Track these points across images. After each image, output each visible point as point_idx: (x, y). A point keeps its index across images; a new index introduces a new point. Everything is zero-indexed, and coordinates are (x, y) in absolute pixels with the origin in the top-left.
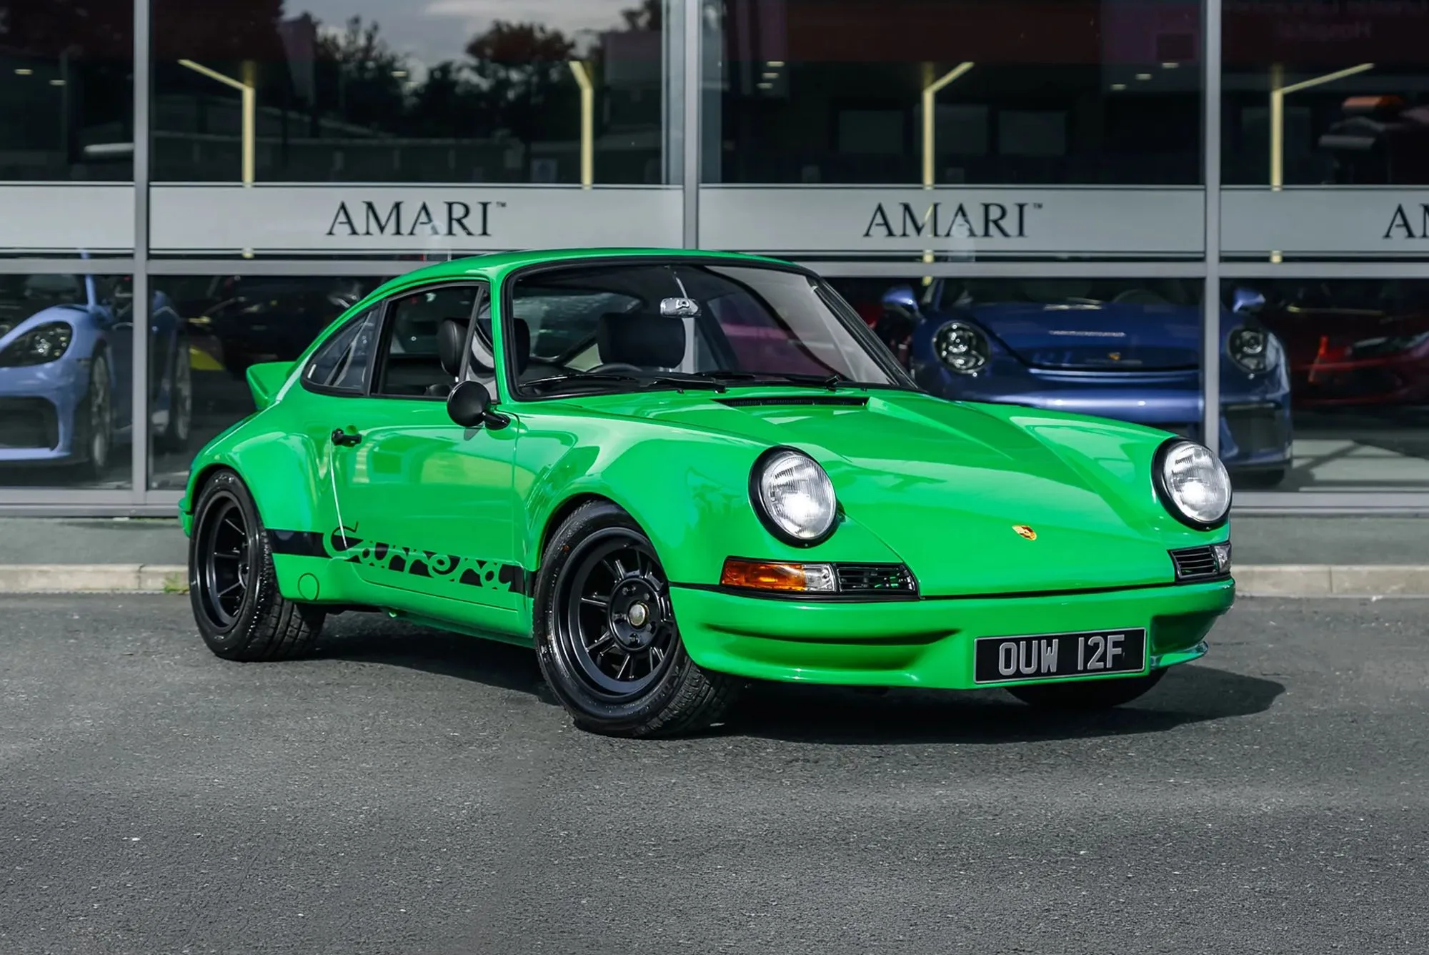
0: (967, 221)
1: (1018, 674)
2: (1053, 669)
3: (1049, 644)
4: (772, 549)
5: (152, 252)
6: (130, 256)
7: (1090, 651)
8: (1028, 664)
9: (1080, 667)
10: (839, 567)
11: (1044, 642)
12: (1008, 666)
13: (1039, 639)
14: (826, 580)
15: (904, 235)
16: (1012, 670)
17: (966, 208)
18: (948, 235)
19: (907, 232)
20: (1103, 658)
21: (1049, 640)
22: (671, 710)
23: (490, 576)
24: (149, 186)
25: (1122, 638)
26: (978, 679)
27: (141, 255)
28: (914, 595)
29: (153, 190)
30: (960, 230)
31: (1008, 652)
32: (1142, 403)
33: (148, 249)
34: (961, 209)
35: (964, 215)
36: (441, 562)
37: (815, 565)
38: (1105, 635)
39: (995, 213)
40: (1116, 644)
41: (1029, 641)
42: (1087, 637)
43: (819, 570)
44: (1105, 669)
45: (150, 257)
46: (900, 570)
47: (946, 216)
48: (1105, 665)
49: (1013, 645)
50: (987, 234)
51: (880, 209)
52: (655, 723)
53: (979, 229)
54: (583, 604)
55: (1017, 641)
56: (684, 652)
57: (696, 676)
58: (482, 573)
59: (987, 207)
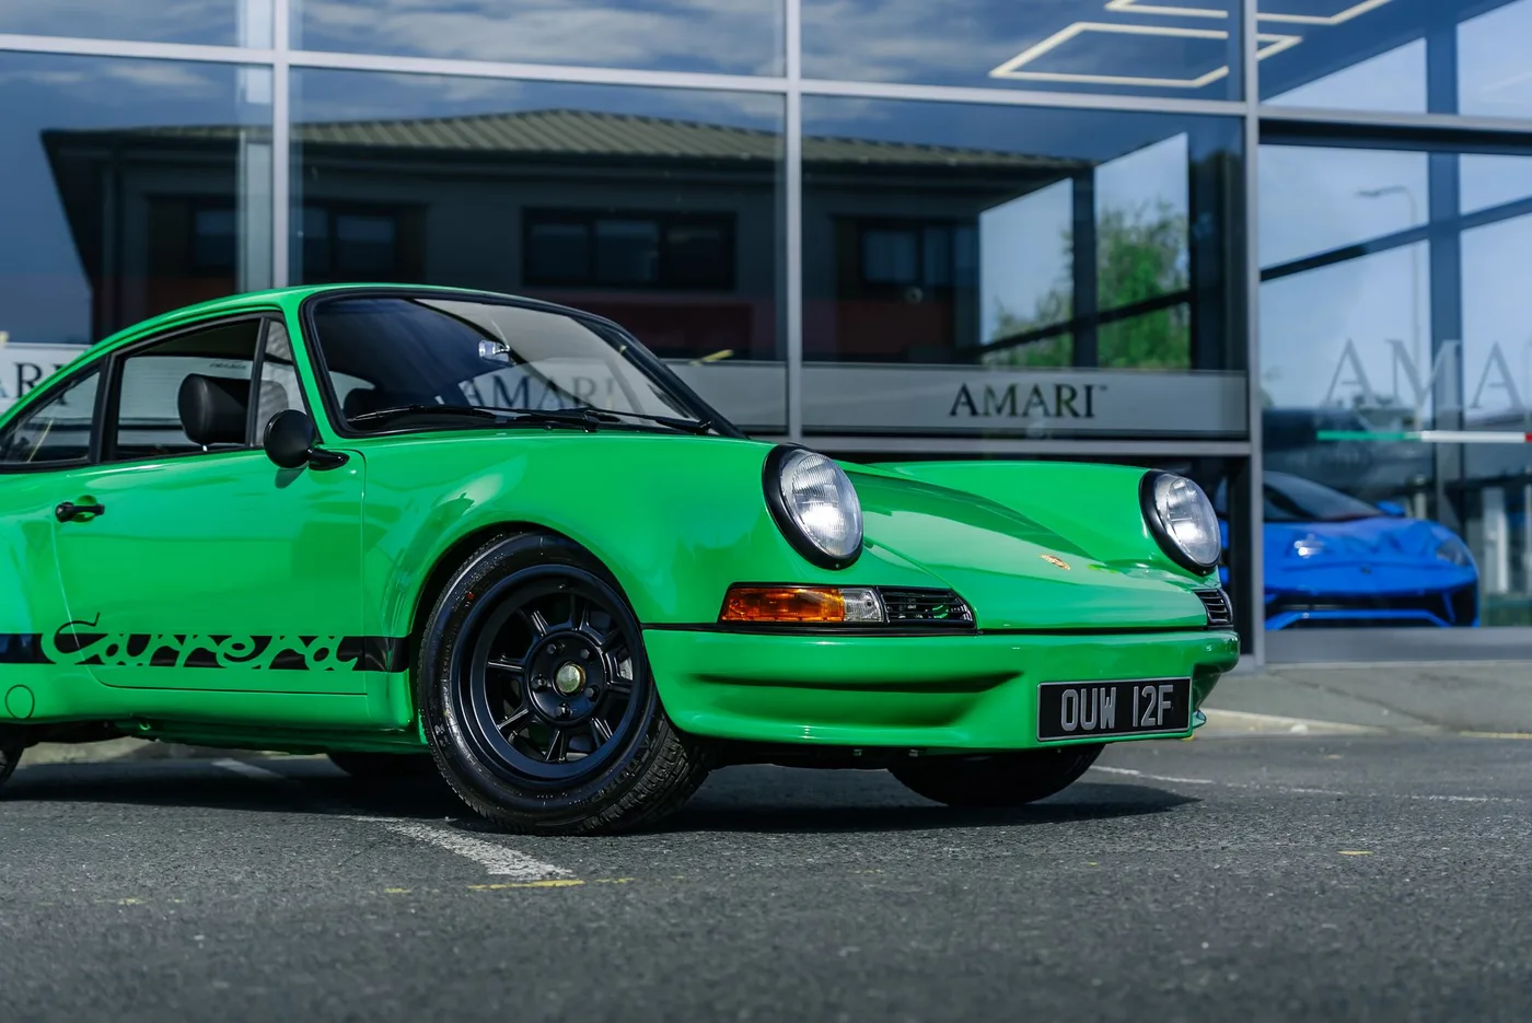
1: (1079, 731)
2: (1112, 725)
3: (1108, 694)
4: (798, 570)
7: (1144, 702)
8: (1089, 719)
9: (1135, 724)
10: (885, 593)
11: (1102, 691)
12: (1069, 720)
13: (1099, 686)
14: (869, 607)
16: (1071, 726)
20: (1154, 714)
21: (1108, 686)
22: (636, 794)
25: (1170, 688)
26: (1041, 736)
28: (969, 628)
31: (1070, 700)
37: (854, 590)
38: (1156, 684)
40: (1167, 696)
41: (1089, 687)
42: (1142, 685)
43: (858, 596)
44: (1156, 727)
46: (949, 598)
48: (1157, 721)
49: (1072, 693)
52: (613, 812)
54: (490, 669)
55: (1078, 688)
56: (660, 708)
57: (675, 746)
58: (307, 651)
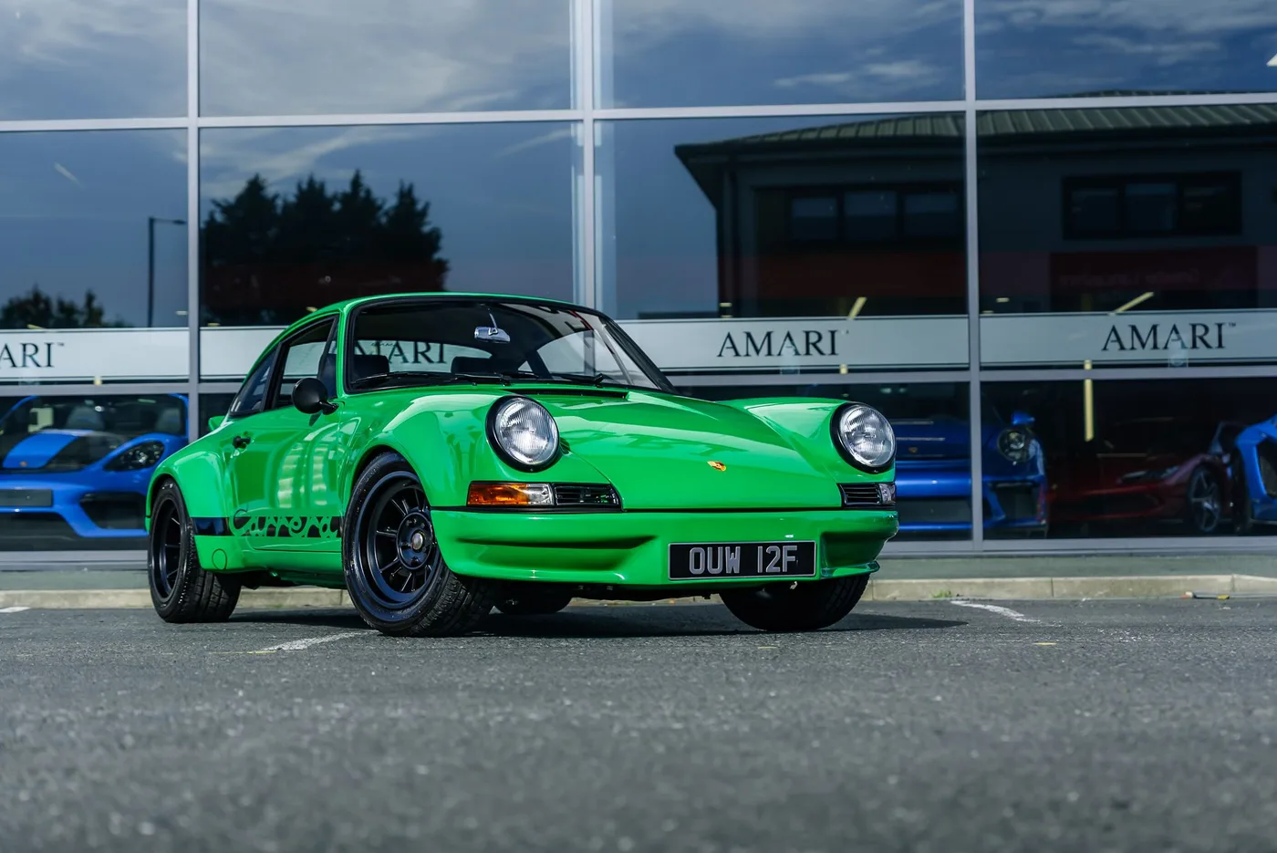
0: (793, 344)
1: (706, 574)
2: (736, 571)
3: (733, 550)
4: (505, 473)
5: (202, 378)
6: (186, 381)
7: (768, 558)
8: (715, 566)
9: (760, 569)
10: (557, 488)
11: (727, 548)
12: (697, 566)
13: (724, 546)
14: (547, 497)
15: (747, 355)
16: (701, 570)
17: (792, 335)
18: (779, 354)
19: (750, 353)
20: (779, 564)
21: (733, 547)
22: (436, 611)
23: (325, 528)
24: (199, 330)
25: (795, 548)
26: (671, 576)
27: (194, 380)
28: (617, 508)
29: (202, 333)
30: (788, 351)
31: (697, 556)
32: (934, 482)
33: (199, 375)
34: (789, 335)
35: (791, 339)
36: (296, 524)
37: (537, 485)
38: (780, 545)
39: (813, 338)
40: (790, 553)
41: (715, 547)
42: (765, 546)
43: (541, 489)
44: (781, 573)
45: (200, 381)
46: (608, 489)
47: (777, 340)
48: (781, 569)
49: (702, 551)
50: (808, 353)
51: (729, 336)
52: (425, 622)
53: (802, 350)
54: (378, 536)
55: (705, 547)
56: (445, 565)
57: (454, 582)
58: (320, 526)
59: (807, 333)
